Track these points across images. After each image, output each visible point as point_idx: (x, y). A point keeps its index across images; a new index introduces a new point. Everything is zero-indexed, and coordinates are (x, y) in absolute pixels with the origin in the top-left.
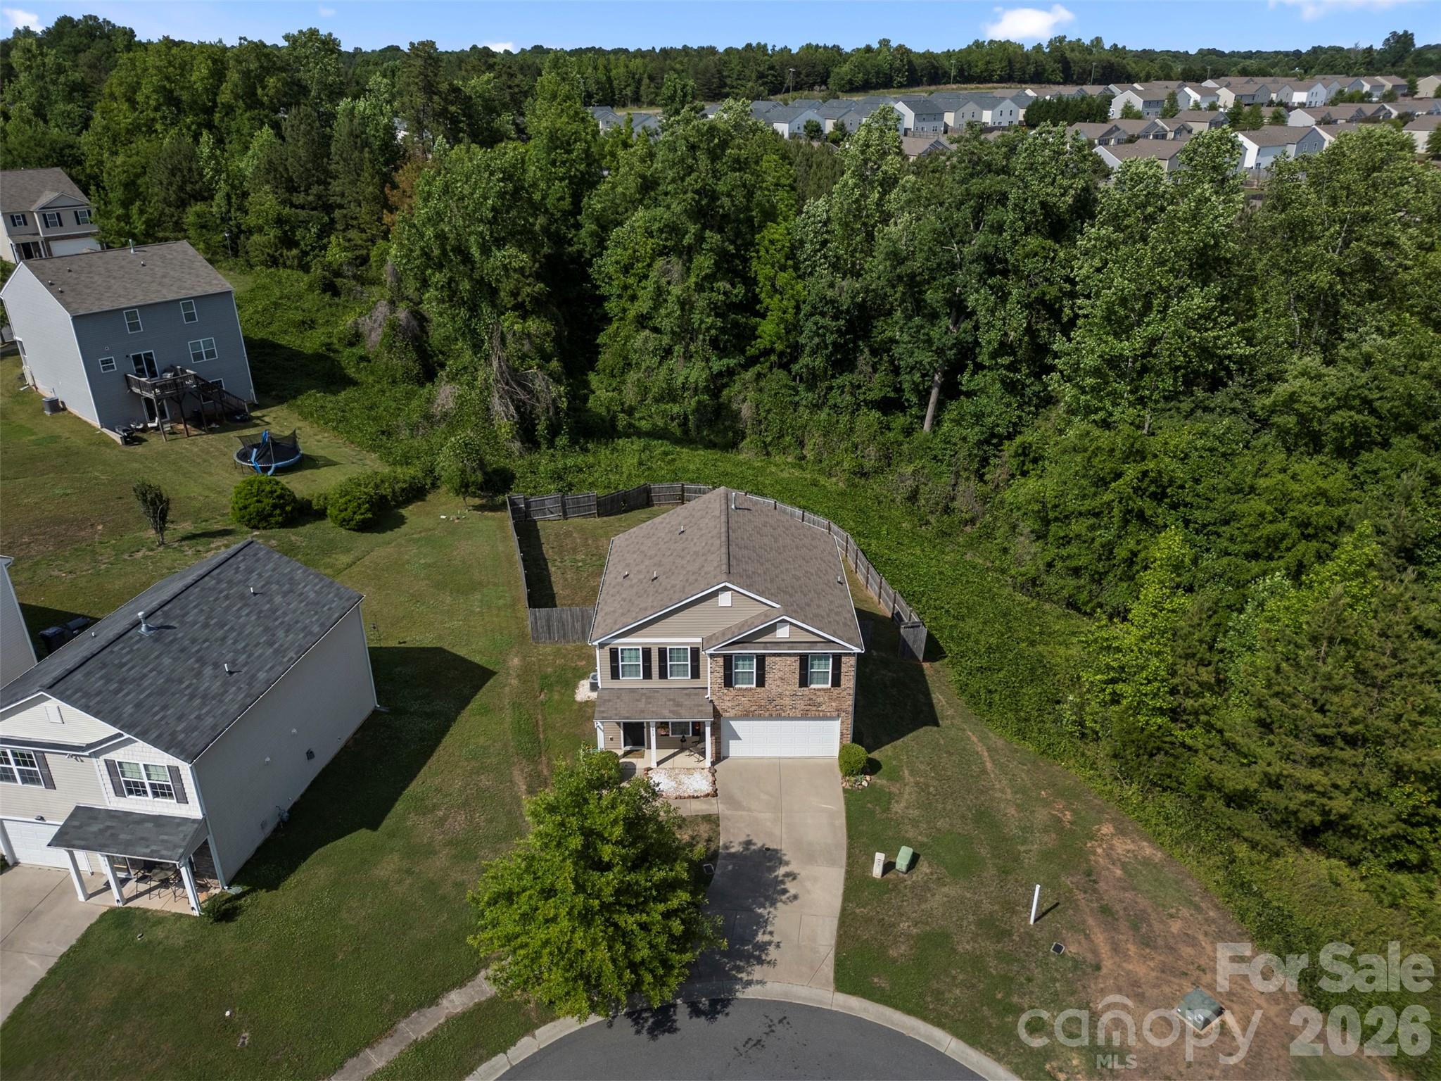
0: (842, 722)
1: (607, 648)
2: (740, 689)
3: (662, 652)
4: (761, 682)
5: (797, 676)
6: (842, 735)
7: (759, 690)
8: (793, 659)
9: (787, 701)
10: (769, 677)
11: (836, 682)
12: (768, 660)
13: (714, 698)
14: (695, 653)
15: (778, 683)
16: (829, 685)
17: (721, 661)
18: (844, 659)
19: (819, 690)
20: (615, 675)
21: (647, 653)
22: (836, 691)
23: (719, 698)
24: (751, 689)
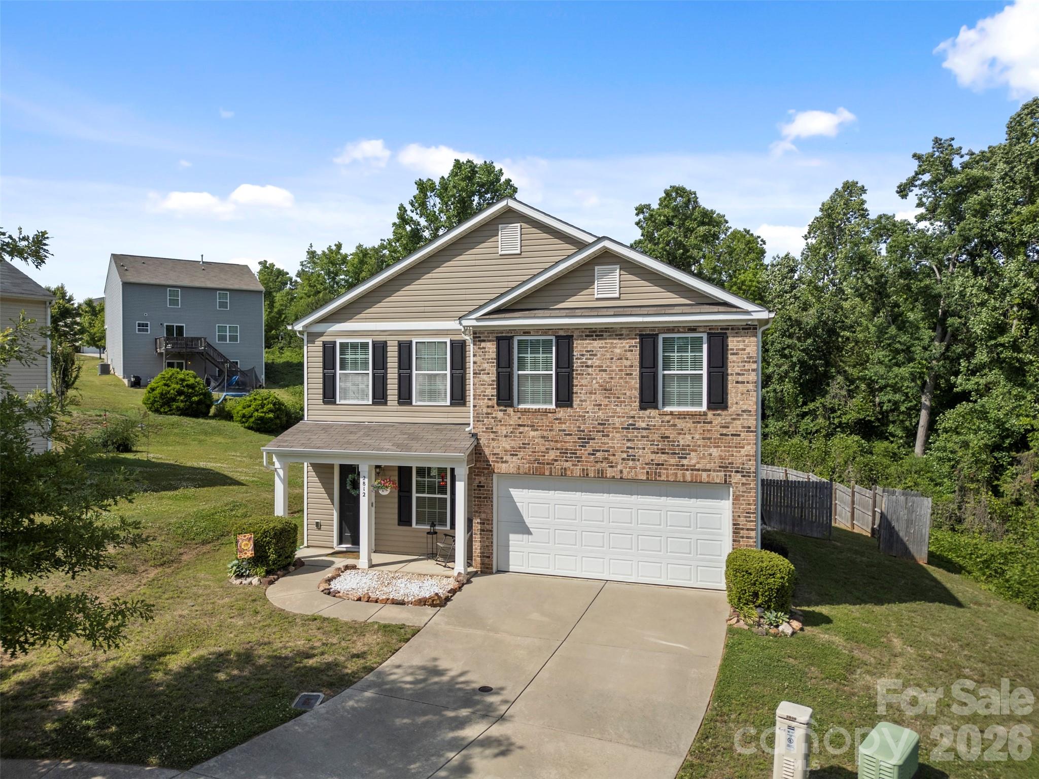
0: (736, 498)
1: (319, 342)
2: (526, 411)
3: (405, 349)
4: (565, 398)
5: (635, 382)
6: (737, 529)
7: (562, 413)
8: (626, 344)
9: (616, 441)
10: (582, 384)
11: (718, 400)
12: (580, 346)
13: (480, 430)
14: (459, 349)
15: (599, 397)
16: (704, 408)
17: (491, 348)
18: (733, 343)
19: (682, 416)
20: (329, 395)
21: (380, 349)
22: (718, 419)
23: (490, 430)
24: (546, 412)
